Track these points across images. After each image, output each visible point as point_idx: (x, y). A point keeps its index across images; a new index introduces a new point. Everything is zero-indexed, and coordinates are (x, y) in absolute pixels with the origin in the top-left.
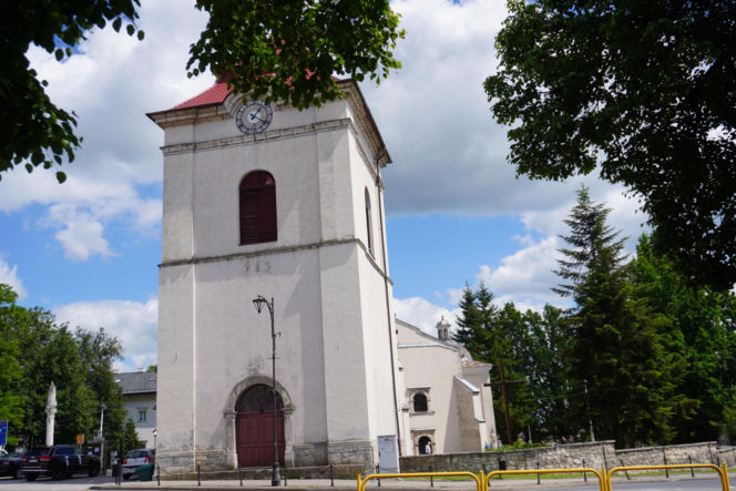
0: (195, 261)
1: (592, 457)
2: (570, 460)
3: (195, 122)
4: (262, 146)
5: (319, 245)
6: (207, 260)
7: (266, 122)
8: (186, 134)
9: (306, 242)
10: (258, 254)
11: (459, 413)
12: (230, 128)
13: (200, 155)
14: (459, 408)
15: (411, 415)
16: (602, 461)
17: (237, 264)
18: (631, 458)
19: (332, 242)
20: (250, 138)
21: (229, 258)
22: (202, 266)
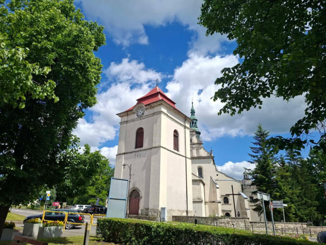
0: (124, 154)
1: (240, 223)
2: (230, 223)
3: (127, 115)
4: (142, 121)
5: (152, 148)
6: (127, 153)
7: (143, 114)
8: (125, 119)
9: (149, 148)
10: (138, 151)
11: (241, 205)
12: (135, 116)
13: (128, 124)
14: (240, 203)
15: (222, 205)
16: (244, 225)
17: (133, 154)
18: (257, 225)
19: (155, 148)
20: (139, 119)
21: (131, 153)
22: (126, 155)
